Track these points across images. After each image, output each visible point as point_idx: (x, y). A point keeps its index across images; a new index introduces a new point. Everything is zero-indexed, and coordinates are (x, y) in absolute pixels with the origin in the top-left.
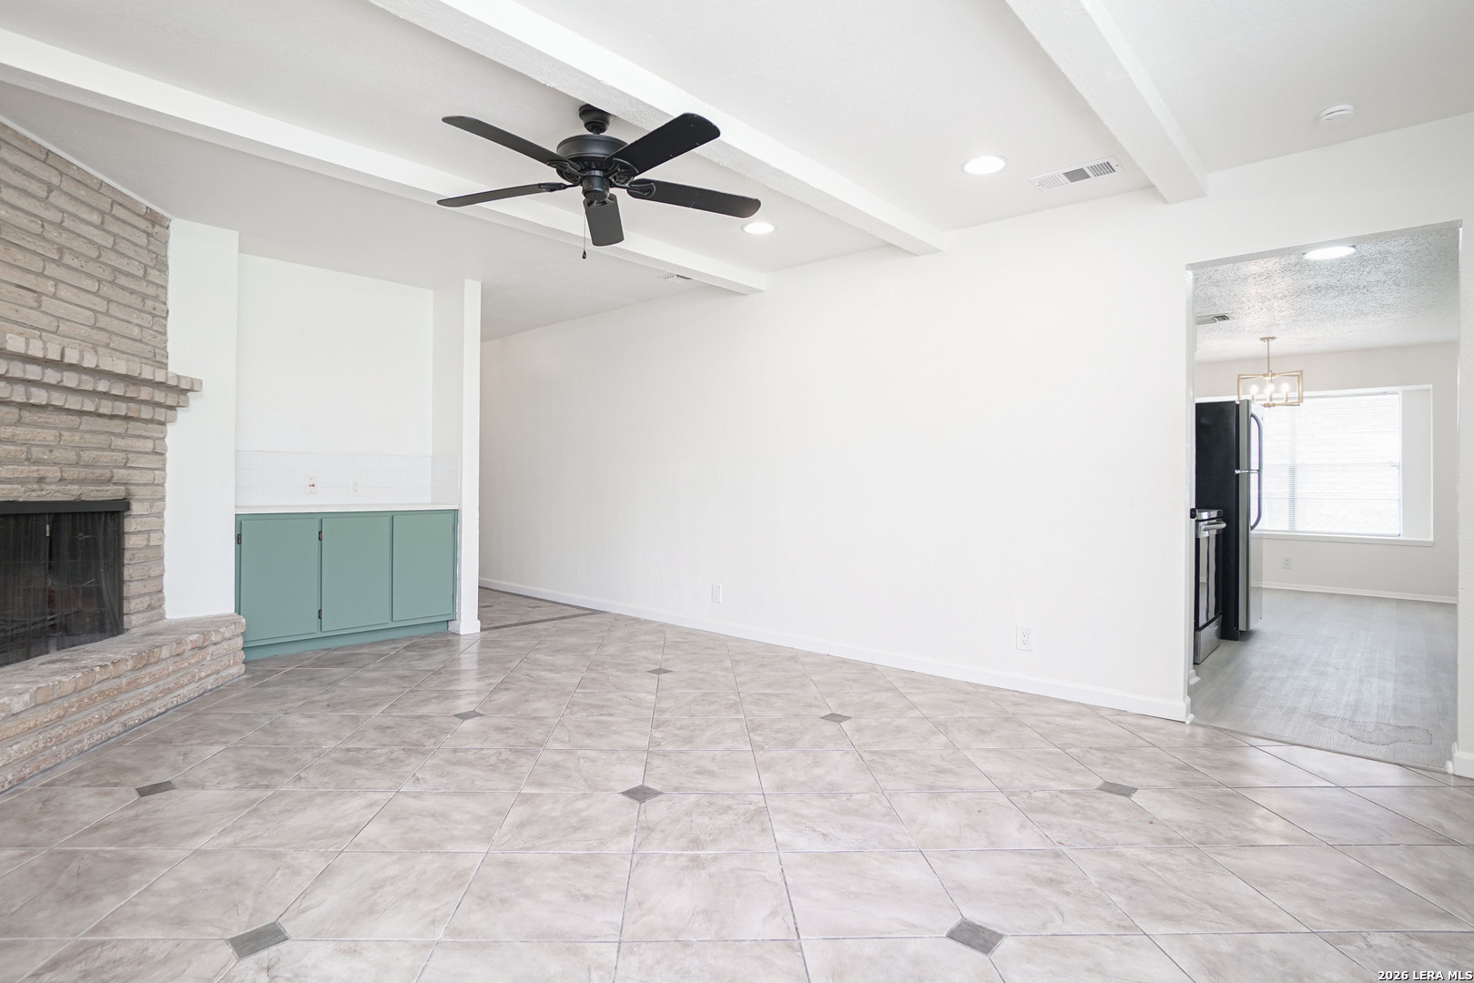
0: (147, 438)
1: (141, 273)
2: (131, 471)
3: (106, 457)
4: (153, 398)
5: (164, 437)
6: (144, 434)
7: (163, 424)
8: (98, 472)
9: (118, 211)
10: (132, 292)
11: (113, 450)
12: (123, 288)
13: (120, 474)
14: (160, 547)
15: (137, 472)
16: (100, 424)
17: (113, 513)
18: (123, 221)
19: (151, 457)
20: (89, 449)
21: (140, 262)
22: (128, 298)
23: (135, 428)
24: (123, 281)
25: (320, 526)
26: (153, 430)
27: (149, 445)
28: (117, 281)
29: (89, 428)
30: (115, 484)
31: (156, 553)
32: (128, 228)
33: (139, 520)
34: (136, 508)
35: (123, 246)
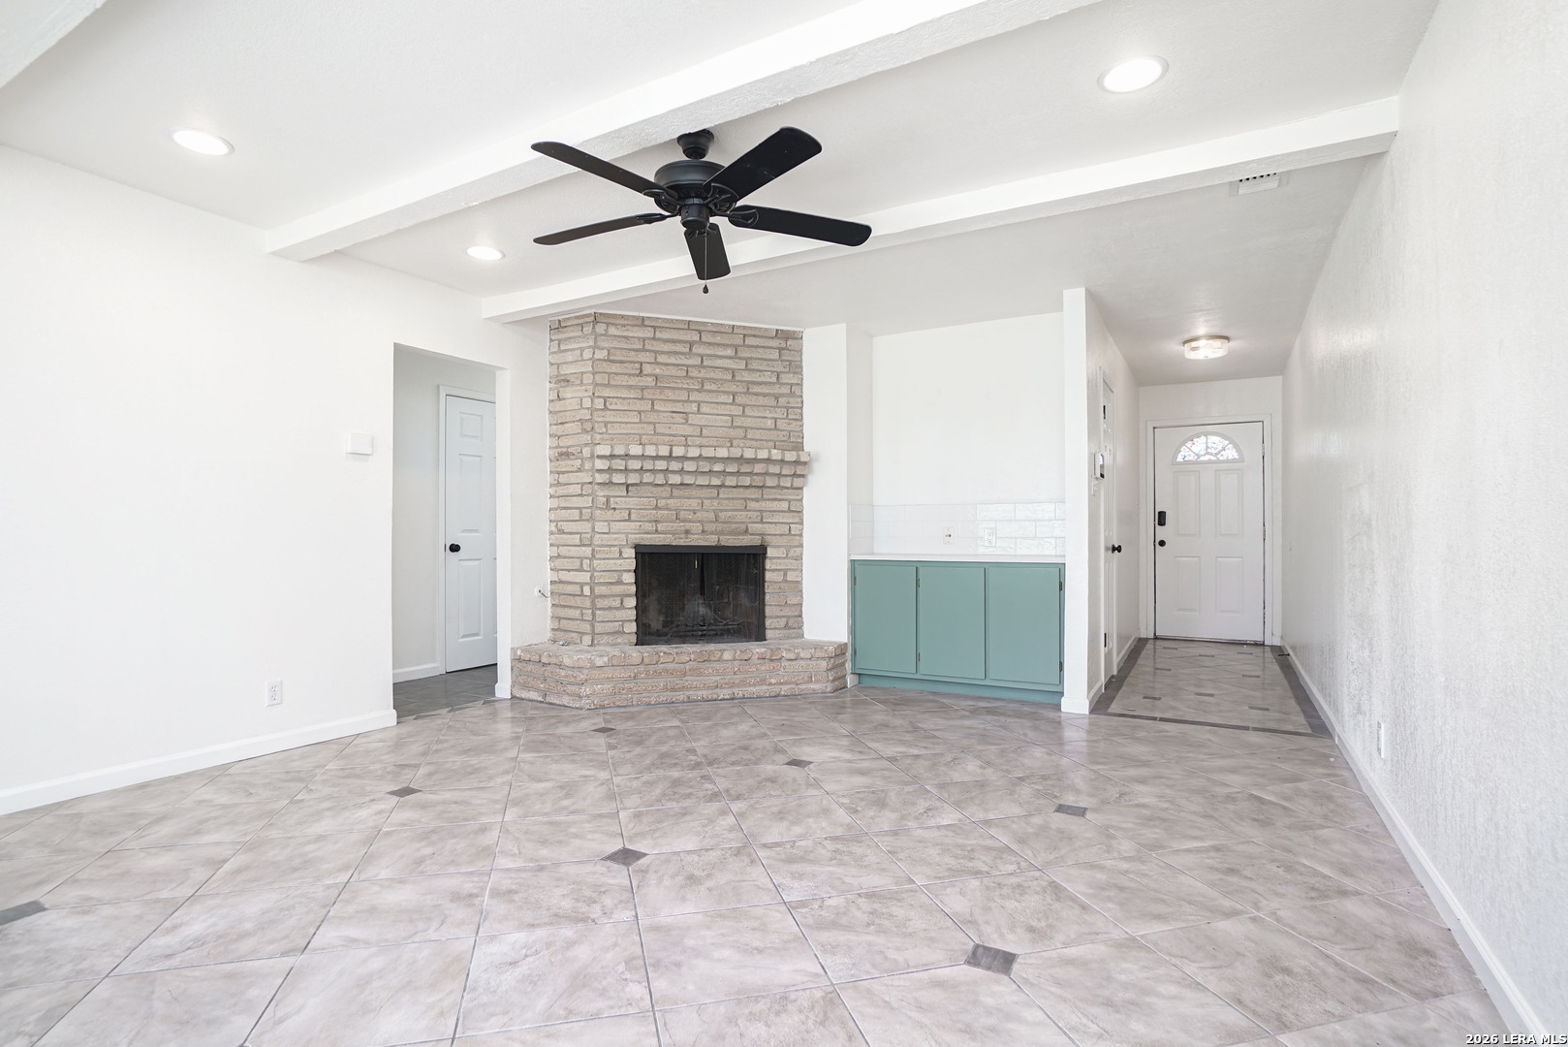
0: (783, 500)
1: (774, 379)
2: (766, 526)
3: (741, 516)
4: (768, 470)
5: (802, 499)
6: (779, 497)
7: (801, 488)
8: (734, 526)
9: (750, 341)
10: (765, 395)
11: (749, 511)
12: (757, 394)
13: (755, 527)
14: (799, 583)
15: (771, 526)
16: (735, 493)
17: (755, 555)
18: (757, 347)
19: (786, 514)
20: (726, 510)
21: (772, 372)
22: (761, 401)
23: (768, 494)
24: (756, 389)
25: (918, 571)
26: (791, 495)
27: (784, 505)
28: (751, 390)
29: (726, 496)
30: (751, 534)
31: (797, 587)
32: (760, 350)
33: (774, 561)
34: (770, 552)
35: (754, 365)
